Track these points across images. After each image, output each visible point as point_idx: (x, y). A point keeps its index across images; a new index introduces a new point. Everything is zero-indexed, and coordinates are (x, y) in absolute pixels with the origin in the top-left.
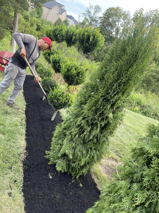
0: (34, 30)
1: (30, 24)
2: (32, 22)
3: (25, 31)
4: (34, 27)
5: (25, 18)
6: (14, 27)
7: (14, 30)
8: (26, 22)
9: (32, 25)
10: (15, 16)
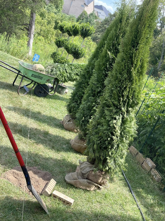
0: (51, 29)
1: (47, 21)
2: (49, 19)
3: (41, 31)
4: (52, 25)
5: (41, 15)
6: (30, 28)
7: (31, 31)
8: (43, 19)
9: (49, 23)
10: (32, 17)
